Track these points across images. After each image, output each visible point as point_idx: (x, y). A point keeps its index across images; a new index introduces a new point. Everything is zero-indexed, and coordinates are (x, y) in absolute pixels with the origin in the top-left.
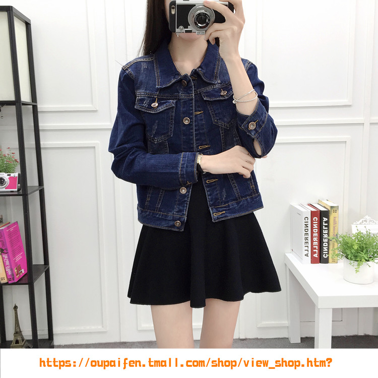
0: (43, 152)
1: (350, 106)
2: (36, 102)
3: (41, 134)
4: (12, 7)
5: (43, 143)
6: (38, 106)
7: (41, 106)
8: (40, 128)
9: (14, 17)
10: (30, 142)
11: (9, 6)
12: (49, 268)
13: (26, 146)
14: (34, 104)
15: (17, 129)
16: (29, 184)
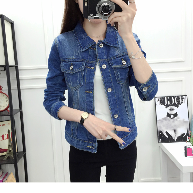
0: (22, 91)
1: (183, 61)
2: (17, 65)
3: (20, 81)
4: (3, 15)
5: (21, 86)
6: (19, 67)
7: (20, 67)
8: (20, 78)
9: (5, 20)
10: (14, 86)
11: (2, 15)
12: (26, 154)
13: (12, 88)
14: (16, 66)
15: (7, 79)
16: (14, 108)
